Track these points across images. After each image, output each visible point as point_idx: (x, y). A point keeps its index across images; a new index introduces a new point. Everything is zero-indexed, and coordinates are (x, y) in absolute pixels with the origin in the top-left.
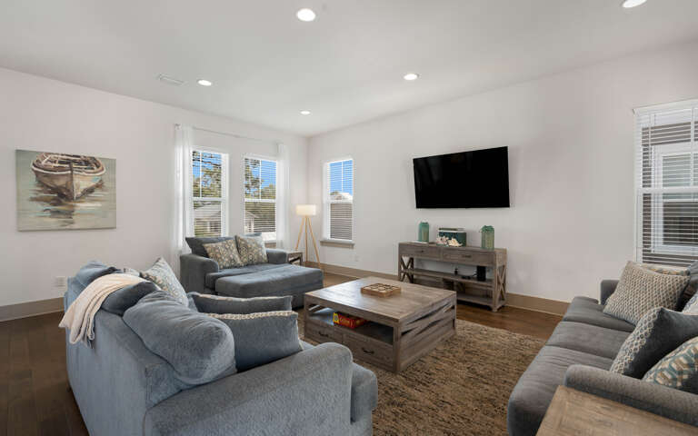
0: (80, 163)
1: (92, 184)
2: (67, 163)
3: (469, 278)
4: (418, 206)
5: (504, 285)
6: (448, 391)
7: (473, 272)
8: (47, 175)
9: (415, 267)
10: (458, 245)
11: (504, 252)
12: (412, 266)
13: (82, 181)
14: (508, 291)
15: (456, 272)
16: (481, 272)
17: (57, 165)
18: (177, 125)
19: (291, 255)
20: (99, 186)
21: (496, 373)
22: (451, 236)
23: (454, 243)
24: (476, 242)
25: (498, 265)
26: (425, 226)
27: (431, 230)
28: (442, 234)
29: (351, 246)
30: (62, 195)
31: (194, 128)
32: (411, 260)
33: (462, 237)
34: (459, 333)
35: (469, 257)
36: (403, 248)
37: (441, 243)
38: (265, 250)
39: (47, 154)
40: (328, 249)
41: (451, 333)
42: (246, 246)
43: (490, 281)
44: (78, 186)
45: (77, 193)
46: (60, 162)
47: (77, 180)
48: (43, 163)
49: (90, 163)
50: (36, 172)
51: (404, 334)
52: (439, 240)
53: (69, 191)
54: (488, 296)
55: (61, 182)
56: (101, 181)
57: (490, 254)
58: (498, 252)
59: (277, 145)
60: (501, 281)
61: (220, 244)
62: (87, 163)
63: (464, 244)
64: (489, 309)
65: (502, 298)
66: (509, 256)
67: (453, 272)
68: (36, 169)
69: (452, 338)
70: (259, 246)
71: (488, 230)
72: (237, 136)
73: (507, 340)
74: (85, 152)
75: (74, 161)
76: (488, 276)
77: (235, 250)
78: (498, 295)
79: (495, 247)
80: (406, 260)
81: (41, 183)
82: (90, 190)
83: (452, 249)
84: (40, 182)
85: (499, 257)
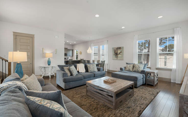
2: (117, 49)
20: (121, 52)
30: (117, 54)
39: (115, 48)
45: (118, 54)
47: (118, 52)
49: (120, 48)
50: (114, 51)
55: (116, 52)
59: (173, 29)
62: (119, 48)
72: (153, 33)
81: (115, 53)
82: (120, 53)
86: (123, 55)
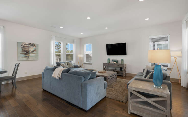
0: (31, 45)
1: (33, 50)
2: (28, 45)
3: (118, 70)
4: (107, 55)
5: (126, 71)
6: (117, 88)
7: (119, 69)
8: (24, 48)
9: (107, 68)
10: (116, 63)
11: (126, 64)
12: (106, 68)
13: (31, 49)
14: (126, 73)
15: (116, 69)
16: (121, 68)
17: (26, 45)
18: (52, 36)
19: (79, 66)
20: (35, 50)
21: (125, 86)
22: (114, 61)
23: (115, 63)
24: (120, 62)
25: (124, 67)
26: (109, 59)
27: (110, 60)
28: (113, 61)
29: (91, 64)
30: (27, 53)
31: (56, 37)
32: (106, 67)
33: (117, 61)
34: (117, 80)
35: (118, 65)
36: (104, 64)
37: (112, 63)
38: (73, 65)
39: (24, 43)
40: (85, 65)
41: (116, 80)
42: (69, 64)
43: (123, 70)
44: (30, 50)
45: (30, 52)
46: (27, 45)
48: (23, 45)
49: (33, 45)
50: (22, 47)
51: (108, 79)
52: (112, 62)
53: (28, 51)
54: (122, 74)
55: (27, 49)
56: (35, 49)
57: (123, 65)
58: (124, 64)
60: (125, 70)
61: (64, 63)
62: (32, 45)
63: (117, 63)
64: (123, 76)
65: (125, 74)
66: (127, 65)
67: (115, 69)
68: (21, 46)
69: (116, 81)
70: (72, 64)
71: (122, 60)
72: (64, 38)
73: (127, 81)
74: (32, 42)
75: (30, 45)
76: (122, 70)
77: (67, 65)
78: (125, 73)
79: (124, 63)
80: (105, 67)
82: (33, 51)
83: (115, 64)
84: (22, 49)
85: (125, 66)
86: (38, 54)
